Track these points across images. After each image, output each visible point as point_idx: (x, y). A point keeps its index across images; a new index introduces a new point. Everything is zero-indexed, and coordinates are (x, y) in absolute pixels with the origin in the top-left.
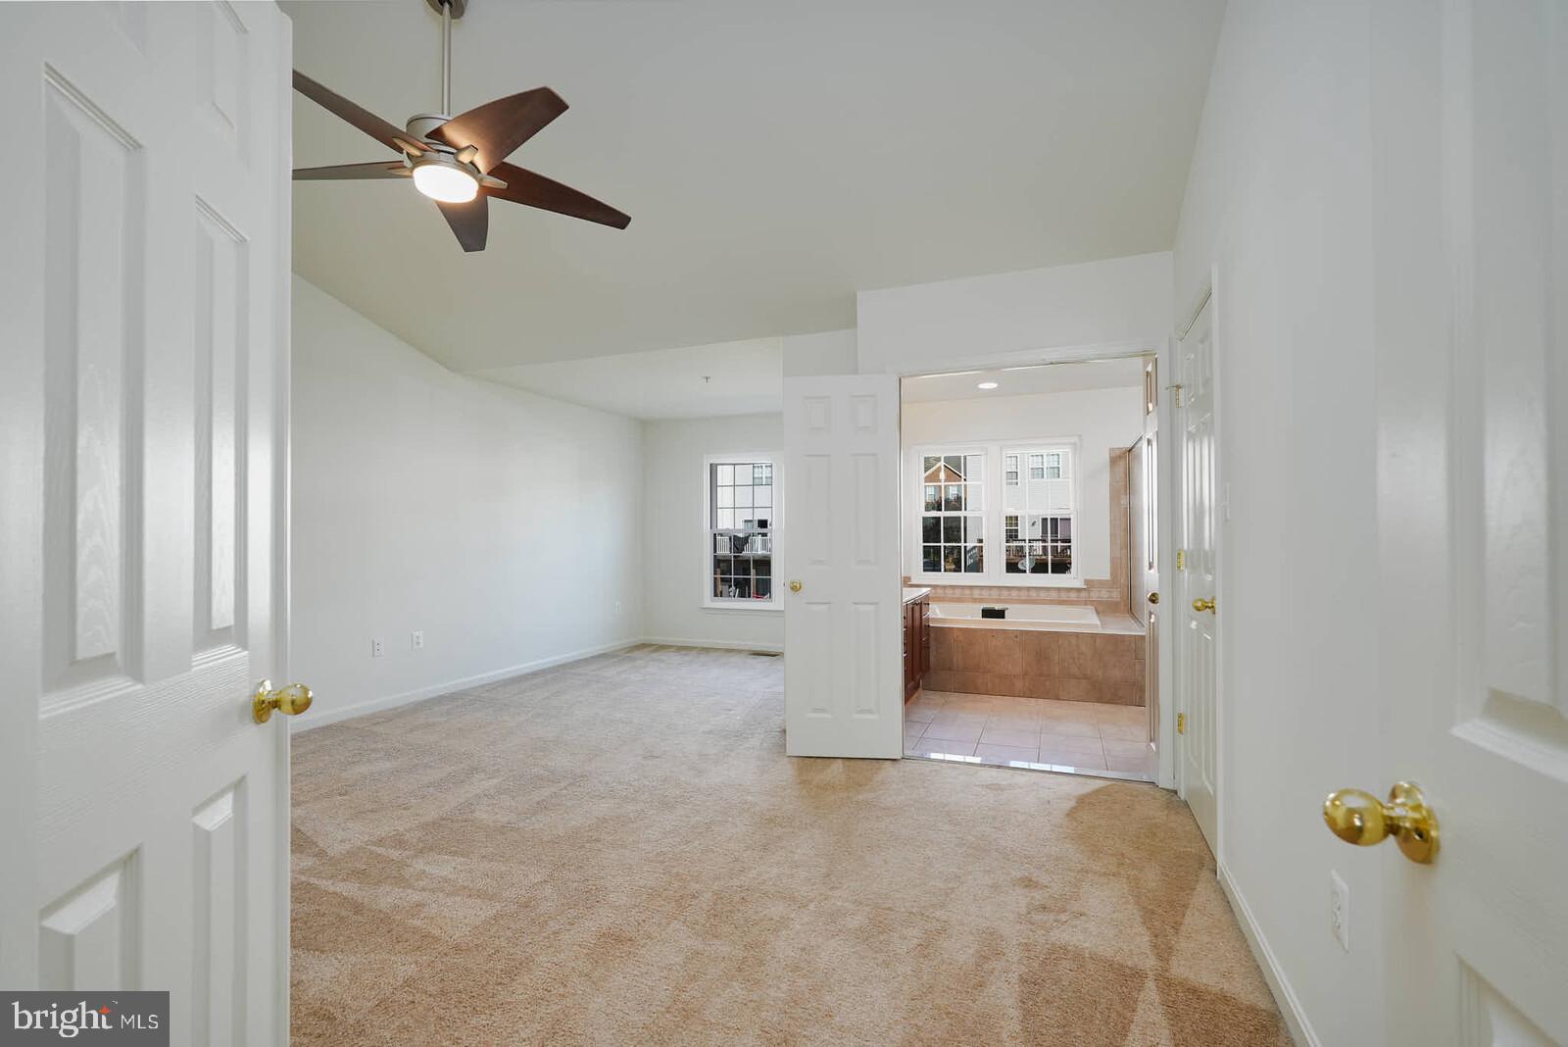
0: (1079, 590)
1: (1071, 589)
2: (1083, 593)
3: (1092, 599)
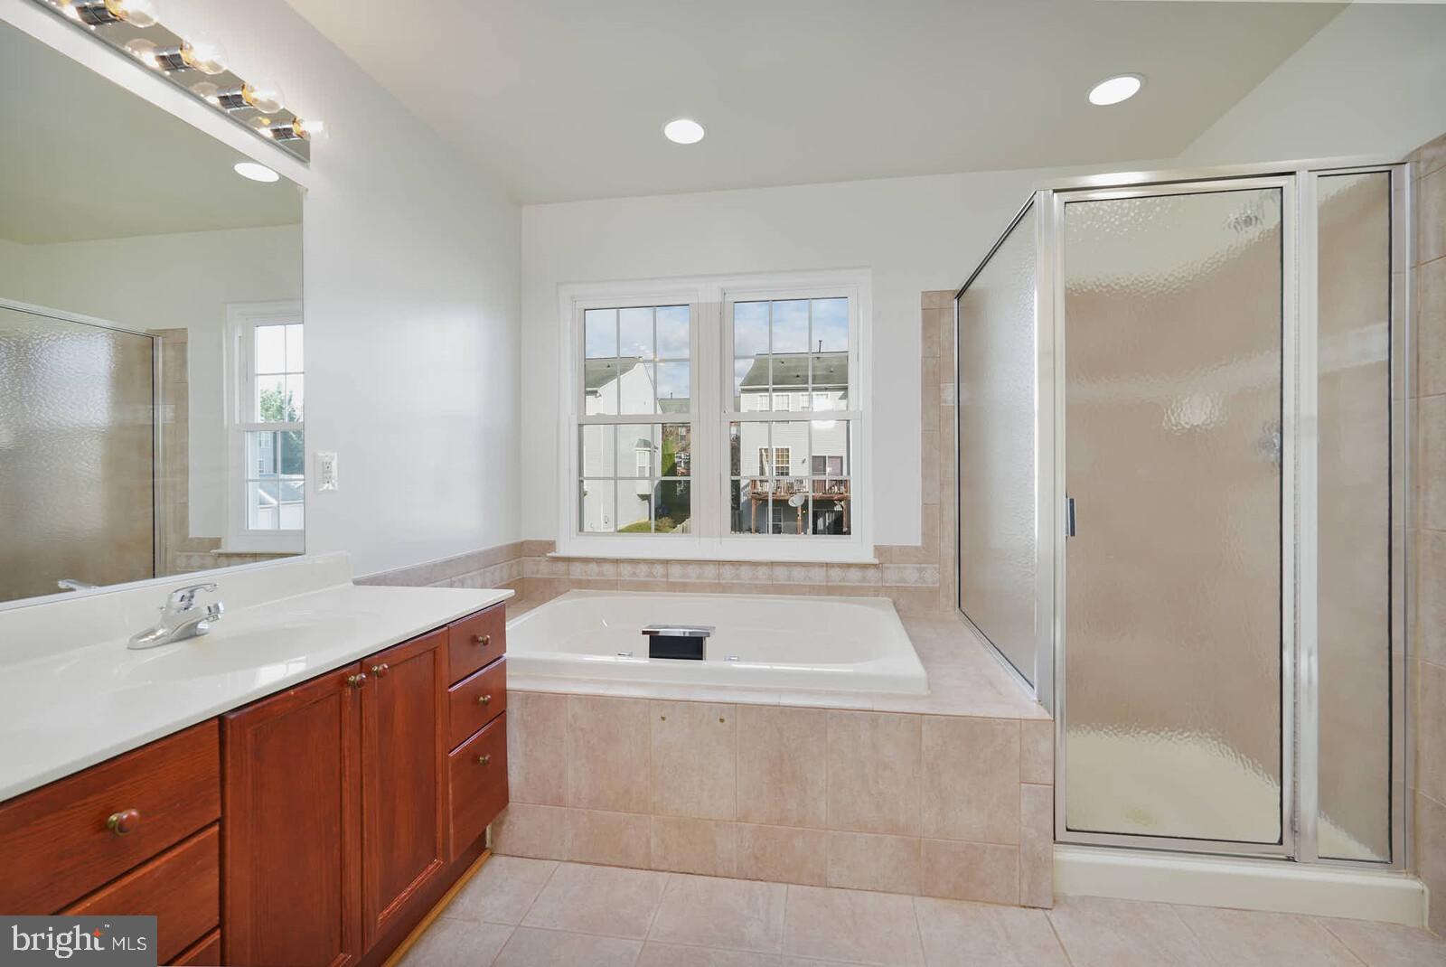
0: (864, 566)
1: (849, 566)
2: (871, 573)
3: (888, 585)
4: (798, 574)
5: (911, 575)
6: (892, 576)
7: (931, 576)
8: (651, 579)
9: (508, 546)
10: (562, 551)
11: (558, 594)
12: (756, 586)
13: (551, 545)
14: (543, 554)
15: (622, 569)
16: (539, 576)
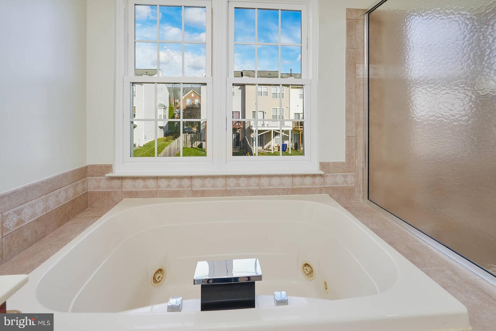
0: (314, 176)
1: (305, 176)
2: (317, 180)
3: (327, 186)
4: (275, 182)
5: (339, 180)
6: (329, 181)
7: (351, 180)
8: (180, 189)
9: (73, 171)
10: (118, 171)
11: (116, 203)
12: (249, 191)
13: (109, 168)
14: (102, 174)
15: (161, 183)
16: (100, 190)
